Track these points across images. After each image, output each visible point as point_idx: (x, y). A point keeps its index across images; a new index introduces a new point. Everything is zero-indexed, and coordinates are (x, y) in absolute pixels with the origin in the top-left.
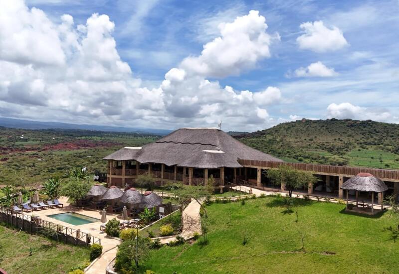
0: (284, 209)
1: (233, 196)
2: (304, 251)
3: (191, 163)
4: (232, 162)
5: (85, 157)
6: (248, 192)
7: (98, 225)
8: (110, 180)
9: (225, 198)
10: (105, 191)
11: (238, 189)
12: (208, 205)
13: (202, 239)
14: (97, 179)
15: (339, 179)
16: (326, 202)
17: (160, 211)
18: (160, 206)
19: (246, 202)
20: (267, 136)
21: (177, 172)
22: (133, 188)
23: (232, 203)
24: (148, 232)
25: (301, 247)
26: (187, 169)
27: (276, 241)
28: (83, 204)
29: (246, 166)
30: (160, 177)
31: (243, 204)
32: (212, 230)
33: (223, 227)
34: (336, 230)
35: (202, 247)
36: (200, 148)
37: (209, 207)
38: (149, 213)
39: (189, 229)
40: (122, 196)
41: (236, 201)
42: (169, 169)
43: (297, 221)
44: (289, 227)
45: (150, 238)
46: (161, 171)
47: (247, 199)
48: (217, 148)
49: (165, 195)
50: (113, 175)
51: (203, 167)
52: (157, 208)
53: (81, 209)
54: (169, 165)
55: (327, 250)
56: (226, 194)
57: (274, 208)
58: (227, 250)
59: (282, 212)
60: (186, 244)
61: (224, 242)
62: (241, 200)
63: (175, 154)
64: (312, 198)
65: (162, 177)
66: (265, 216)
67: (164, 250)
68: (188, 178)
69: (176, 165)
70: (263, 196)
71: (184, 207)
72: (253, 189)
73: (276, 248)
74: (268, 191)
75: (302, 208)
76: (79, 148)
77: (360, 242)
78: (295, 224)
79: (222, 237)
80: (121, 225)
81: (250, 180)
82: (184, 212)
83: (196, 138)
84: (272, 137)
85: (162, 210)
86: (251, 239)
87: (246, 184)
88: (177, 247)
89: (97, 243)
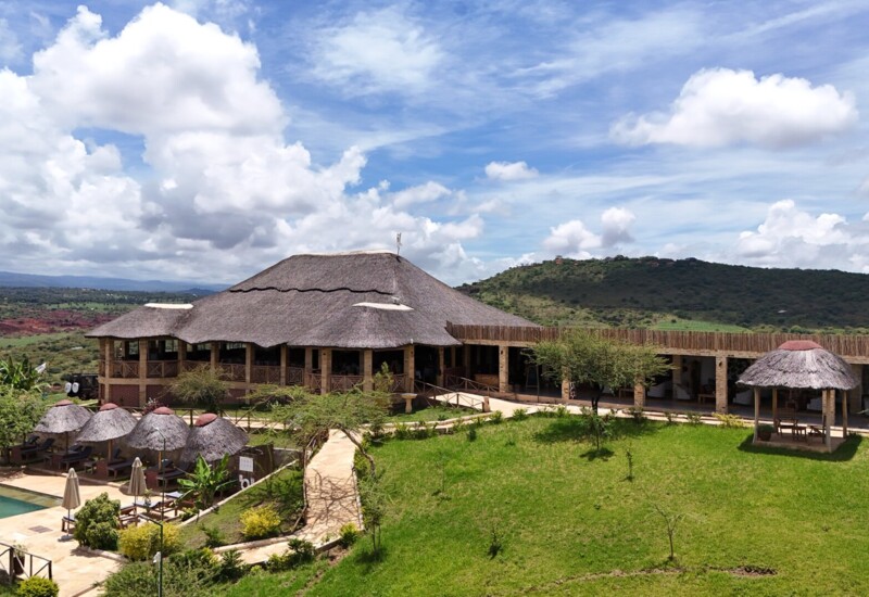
0: (586, 446)
1: (442, 419)
2: (678, 568)
3: (326, 337)
4: (432, 332)
5: (66, 351)
6: (480, 407)
7: (55, 516)
8: (107, 390)
9: (422, 424)
10: (86, 419)
11: (453, 401)
12: (378, 445)
13: (365, 544)
14: (75, 390)
15: (718, 362)
16: (691, 424)
17: (241, 468)
18: (240, 453)
19: (479, 431)
20: (483, 295)
21: (288, 365)
22: (164, 409)
23: (441, 438)
24: (204, 529)
25: (666, 556)
26: (316, 351)
27: (586, 541)
28: (24, 457)
29: (469, 342)
30: (241, 378)
31: (472, 437)
32: (393, 514)
33: (425, 506)
34: (750, 499)
35: (369, 568)
36: (347, 300)
37: (379, 450)
38: (208, 474)
39: (326, 514)
40: (133, 432)
41: (450, 432)
42: (267, 357)
43: (630, 478)
44: (612, 497)
45: (208, 550)
46: (244, 363)
47: (479, 425)
48: (394, 298)
49: (254, 425)
50: (113, 377)
51: (360, 344)
52: (235, 459)
53: (19, 470)
54: (267, 343)
55: (747, 563)
56: (423, 414)
57: (557, 447)
58: (446, 576)
59: (582, 456)
60: (318, 562)
61: (434, 552)
62: (463, 429)
63: (281, 317)
64: (650, 416)
65: (248, 378)
66: (538, 467)
67: (251, 584)
68: (319, 378)
69: (285, 344)
70: (520, 416)
71: (310, 453)
72: (492, 401)
73: (591, 563)
74: (528, 402)
75: (634, 441)
76: (52, 331)
77: (832, 532)
78: (627, 487)
79: (424, 534)
80: (126, 512)
81: (478, 377)
82: (309, 466)
83: (336, 277)
84: (494, 297)
85: (246, 464)
86: (509, 536)
87: (469, 387)
88: (291, 574)
89: (41, 575)
